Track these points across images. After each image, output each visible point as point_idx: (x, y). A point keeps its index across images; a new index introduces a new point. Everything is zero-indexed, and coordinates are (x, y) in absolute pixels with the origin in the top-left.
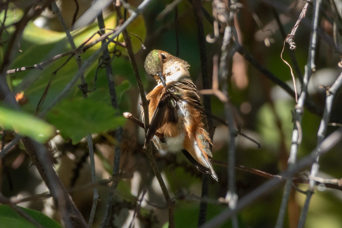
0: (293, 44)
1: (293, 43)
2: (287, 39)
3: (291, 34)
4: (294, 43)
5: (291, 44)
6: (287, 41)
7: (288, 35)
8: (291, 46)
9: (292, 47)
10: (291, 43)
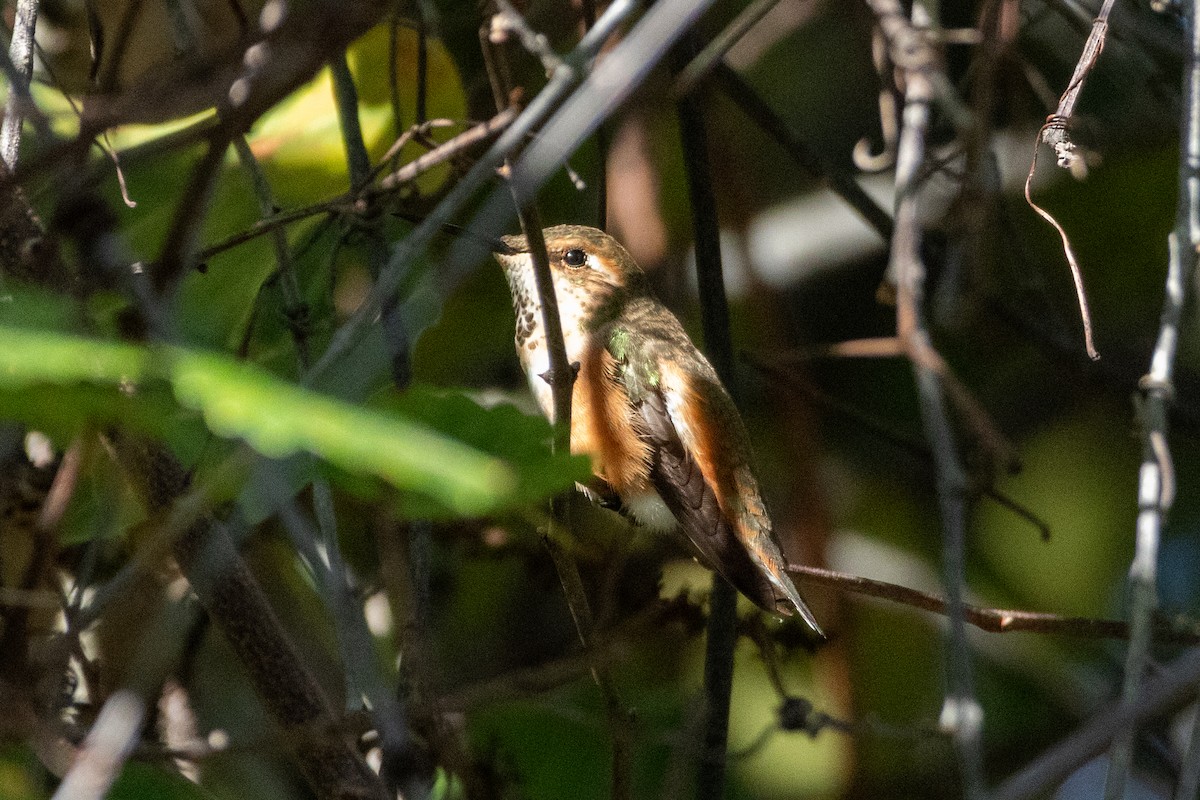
0: (1069, 150)
1: (1067, 147)
2: (1046, 132)
3: (1059, 113)
4: (1070, 145)
5: (1061, 150)
6: (1044, 137)
7: (1050, 117)
8: (1060, 156)
9: (1067, 162)
10: (1062, 144)
